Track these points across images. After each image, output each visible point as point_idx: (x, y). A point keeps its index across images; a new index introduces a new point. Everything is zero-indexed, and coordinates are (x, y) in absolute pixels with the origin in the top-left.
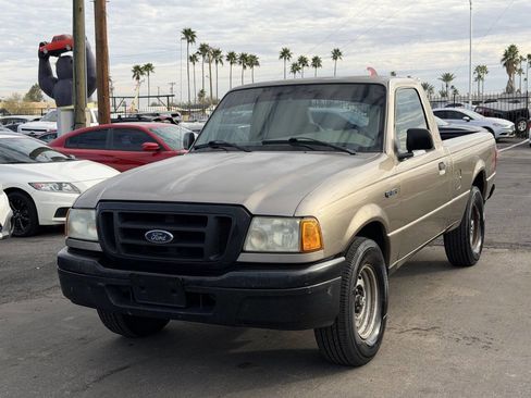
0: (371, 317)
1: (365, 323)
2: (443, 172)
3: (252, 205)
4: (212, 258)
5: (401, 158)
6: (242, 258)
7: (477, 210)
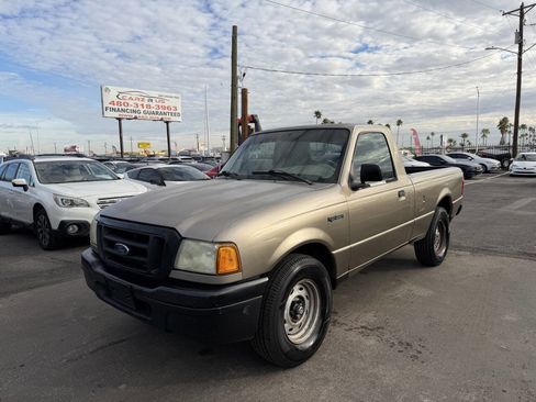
0: (312, 322)
1: (306, 327)
2: (403, 198)
3: (183, 229)
4: (153, 272)
5: (355, 188)
6: (173, 275)
7: (444, 225)
